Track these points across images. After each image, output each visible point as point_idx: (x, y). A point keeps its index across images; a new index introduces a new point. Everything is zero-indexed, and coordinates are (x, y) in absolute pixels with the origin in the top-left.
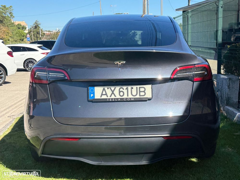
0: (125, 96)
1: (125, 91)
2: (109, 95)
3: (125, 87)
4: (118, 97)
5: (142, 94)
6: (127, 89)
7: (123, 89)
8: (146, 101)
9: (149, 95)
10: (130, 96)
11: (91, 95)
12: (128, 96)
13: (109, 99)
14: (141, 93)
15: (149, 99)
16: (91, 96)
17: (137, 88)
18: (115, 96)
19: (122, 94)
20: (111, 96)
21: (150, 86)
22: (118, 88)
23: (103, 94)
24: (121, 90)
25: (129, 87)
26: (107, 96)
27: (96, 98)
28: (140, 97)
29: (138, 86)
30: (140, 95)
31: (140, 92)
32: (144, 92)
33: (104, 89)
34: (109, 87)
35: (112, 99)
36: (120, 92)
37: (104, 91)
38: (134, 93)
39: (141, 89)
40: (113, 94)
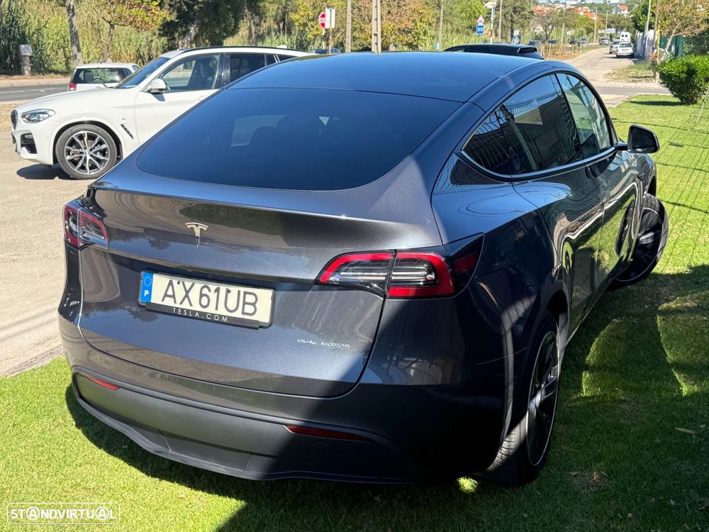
0: (211, 310)
1: (213, 296)
2: (179, 299)
3: (213, 286)
4: (197, 307)
5: (249, 309)
6: (217, 290)
7: (210, 291)
8: (256, 329)
9: (263, 315)
10: (222, 311)
11: (146, 291)
12: (217, 309)
13: (177, 309)
14: (246, 305)
15: (260, 326)
16: (145, 294)
17: (239, 292)
18: (191, 305)
19: (204, 301)
20: (181, 303)
21: (269, 293)
22: (198, 285)
23: (168, 293)
24: (205, 291)
25: (223, 288)
26: (175, 302)
27: (153, 300)
28: (241, 316)
29: (243, 289)
30: (243, 313)
31: (245, 303)
32: (253, 304)
33: (171, 283)
34: (182, 279)
35: (183, 310)
36: (202, 295)
37: (170, 287)
38: (232, 305)
39: (247, 295)
40: (187, 299)
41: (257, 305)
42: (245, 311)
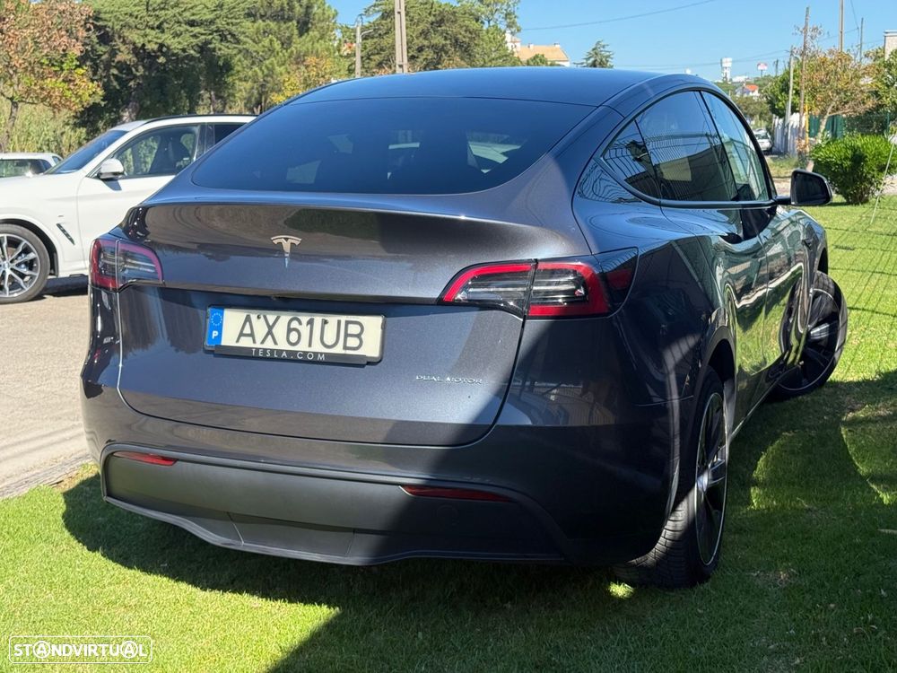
0: (302, 347)
1: (305, 330)
2: (259, 338)
3: (305, 318)
4: (283, 345)
5: (353, 342)
6: (311, 322)
7: (300, 323)
8: (362, 366)
9: (371, 348)
10: (317, 347)
11: (214, 332)
12: (310, 345)
13: (257, 349)
14: (349, 338)
15: (371, 362)
16: (214, 335)
17: (339, 322)
18: (276, 343)
19: (294, 337)
20: (263, 342)
21: (378, 320)
22: (285, 318)
23: (244, 332)
24: (295, 324)
25: (318, 319)
26: (254, 342)
27: (224, 342)
28: (343, 352)
29: (344, 318)
30: (345, 348)
31: (347, 335)
32: (358, 336)
33: (248, 319)
34: (262, 313)
35: (265, 350)
36: (290, 330)
37: (248, 323)
38: (330, 339)
39: (350, 326)
40: (270, 337)
41: (363, 336)
42: (348, 345)
